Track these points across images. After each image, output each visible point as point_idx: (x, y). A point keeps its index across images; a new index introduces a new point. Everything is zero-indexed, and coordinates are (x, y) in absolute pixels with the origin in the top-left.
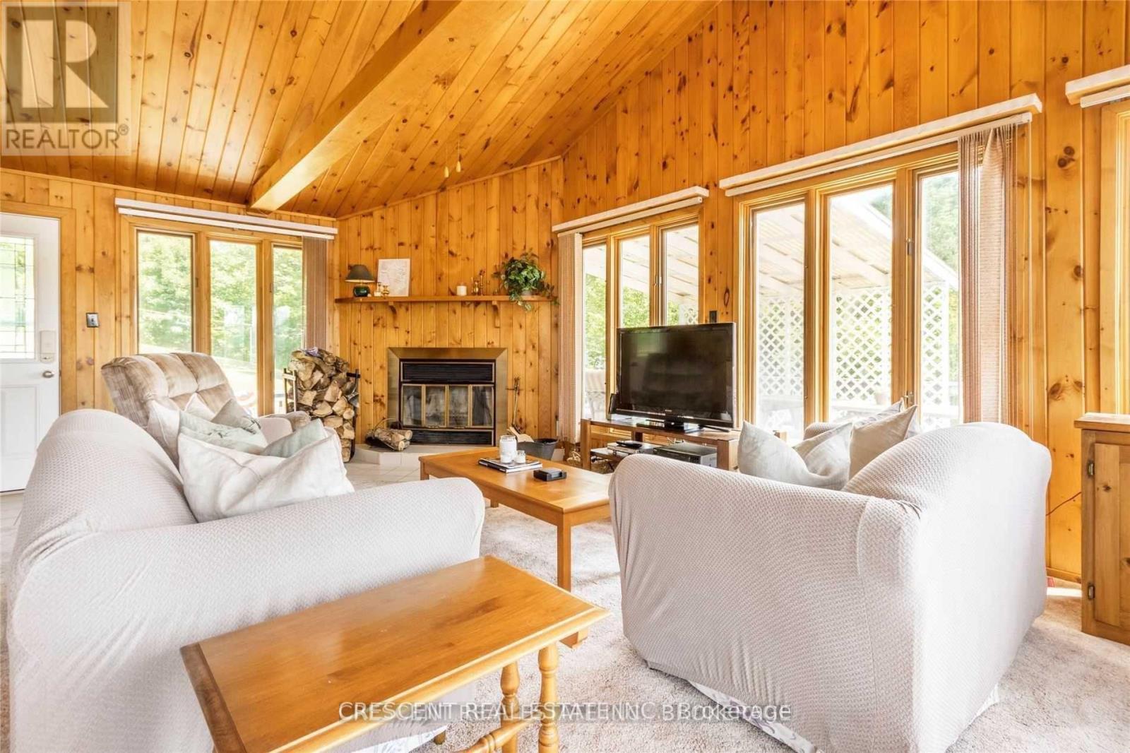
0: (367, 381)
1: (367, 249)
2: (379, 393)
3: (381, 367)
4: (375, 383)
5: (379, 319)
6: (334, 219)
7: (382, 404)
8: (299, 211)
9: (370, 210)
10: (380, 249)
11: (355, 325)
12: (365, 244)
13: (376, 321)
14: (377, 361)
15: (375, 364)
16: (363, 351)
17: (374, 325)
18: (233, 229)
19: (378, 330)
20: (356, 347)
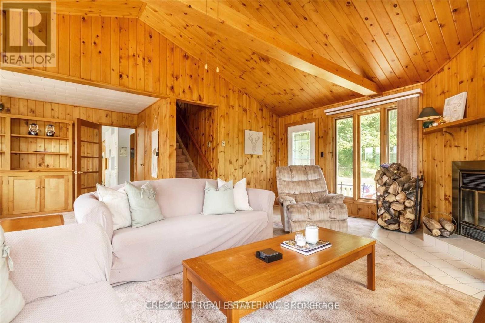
0: (441, 185)
1: (440, 94)
2: (448, 194)
3: (449, 175)
4: (445, 186)
5: (447, 141)
6: (423, 83)
7: (449, 202)
8: (398, 87)
9: (441, 67)
10: (448, 91)
11: (434, 147)
12: (439, 91)
13: (446, 143)
14: (447, 171)
15: (445, 173)
16: (439, 164)
17: (445, 146)
18: (366, 108)
19: (447, 149)
20: (435, 161)
